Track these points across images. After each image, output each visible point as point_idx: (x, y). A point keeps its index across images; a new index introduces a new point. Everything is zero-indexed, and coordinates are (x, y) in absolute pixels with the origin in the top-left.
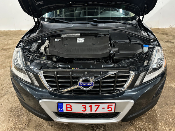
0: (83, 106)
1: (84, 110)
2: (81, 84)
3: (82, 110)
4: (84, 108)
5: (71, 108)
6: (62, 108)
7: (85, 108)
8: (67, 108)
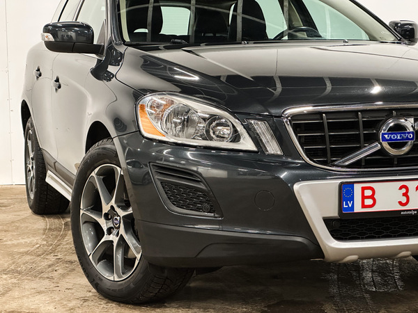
0: (401, 188)
1: (404, 200)
2: (386, 136)
3: (400, 203)
4: (404, 194)
5: (372, 197)
6: (352, 199)
7: (406, 195)
8: (364, 197)
